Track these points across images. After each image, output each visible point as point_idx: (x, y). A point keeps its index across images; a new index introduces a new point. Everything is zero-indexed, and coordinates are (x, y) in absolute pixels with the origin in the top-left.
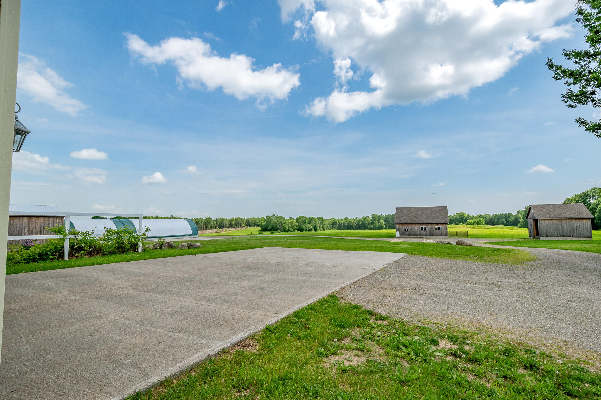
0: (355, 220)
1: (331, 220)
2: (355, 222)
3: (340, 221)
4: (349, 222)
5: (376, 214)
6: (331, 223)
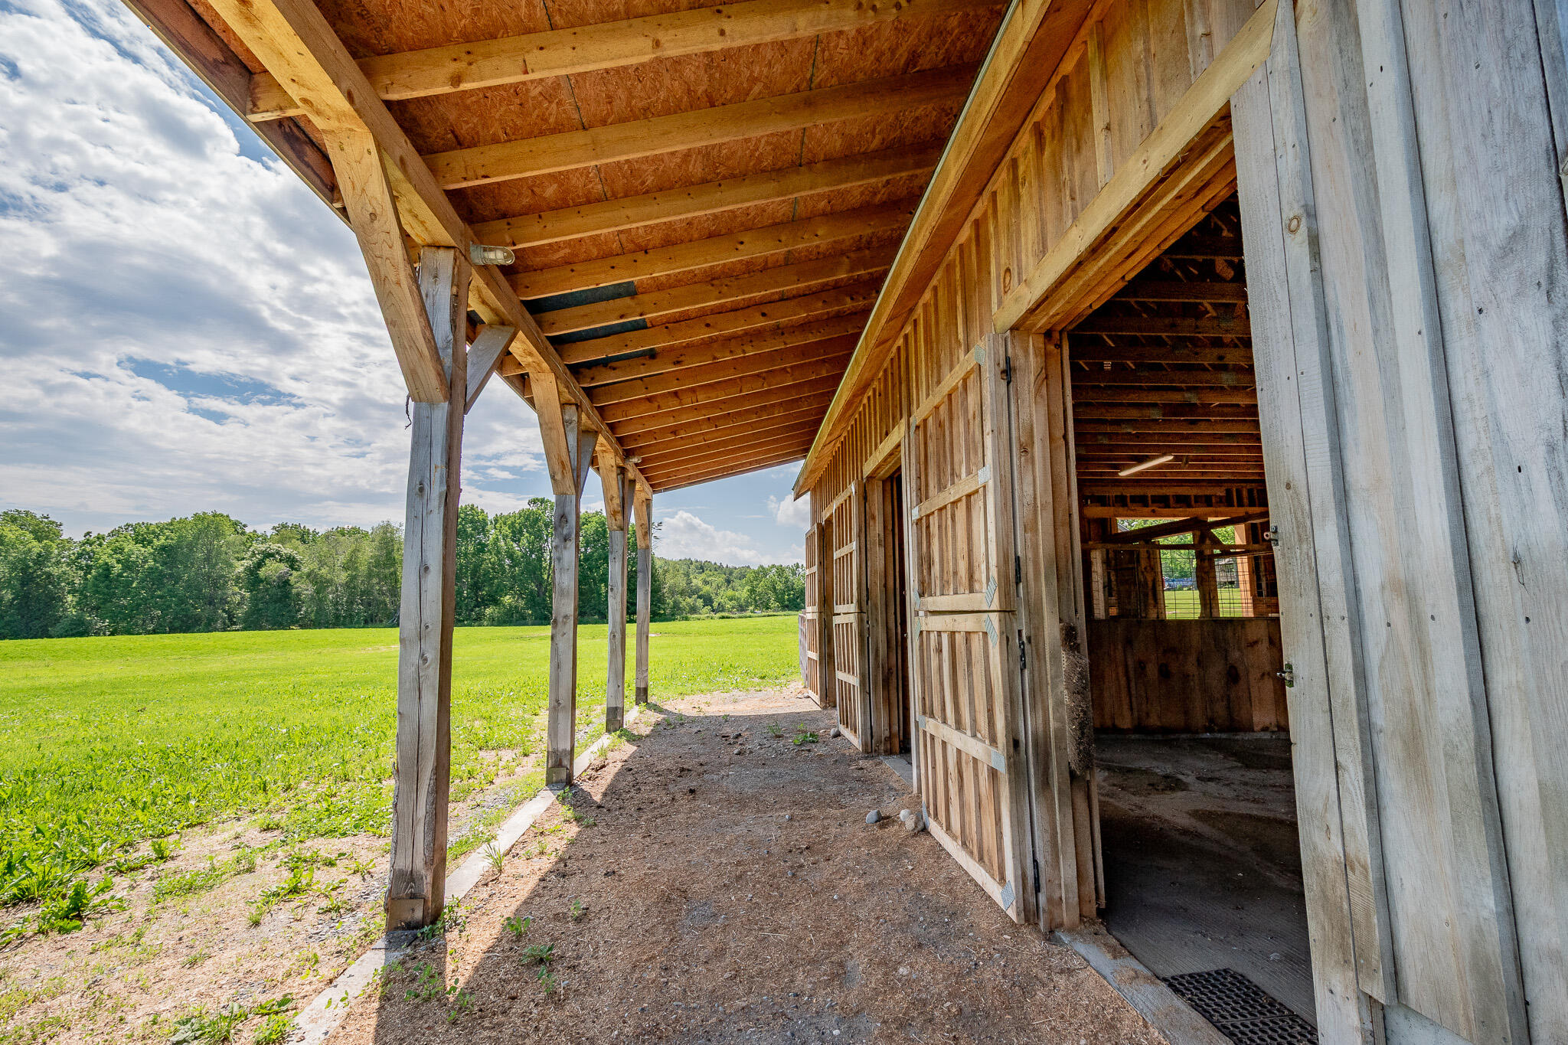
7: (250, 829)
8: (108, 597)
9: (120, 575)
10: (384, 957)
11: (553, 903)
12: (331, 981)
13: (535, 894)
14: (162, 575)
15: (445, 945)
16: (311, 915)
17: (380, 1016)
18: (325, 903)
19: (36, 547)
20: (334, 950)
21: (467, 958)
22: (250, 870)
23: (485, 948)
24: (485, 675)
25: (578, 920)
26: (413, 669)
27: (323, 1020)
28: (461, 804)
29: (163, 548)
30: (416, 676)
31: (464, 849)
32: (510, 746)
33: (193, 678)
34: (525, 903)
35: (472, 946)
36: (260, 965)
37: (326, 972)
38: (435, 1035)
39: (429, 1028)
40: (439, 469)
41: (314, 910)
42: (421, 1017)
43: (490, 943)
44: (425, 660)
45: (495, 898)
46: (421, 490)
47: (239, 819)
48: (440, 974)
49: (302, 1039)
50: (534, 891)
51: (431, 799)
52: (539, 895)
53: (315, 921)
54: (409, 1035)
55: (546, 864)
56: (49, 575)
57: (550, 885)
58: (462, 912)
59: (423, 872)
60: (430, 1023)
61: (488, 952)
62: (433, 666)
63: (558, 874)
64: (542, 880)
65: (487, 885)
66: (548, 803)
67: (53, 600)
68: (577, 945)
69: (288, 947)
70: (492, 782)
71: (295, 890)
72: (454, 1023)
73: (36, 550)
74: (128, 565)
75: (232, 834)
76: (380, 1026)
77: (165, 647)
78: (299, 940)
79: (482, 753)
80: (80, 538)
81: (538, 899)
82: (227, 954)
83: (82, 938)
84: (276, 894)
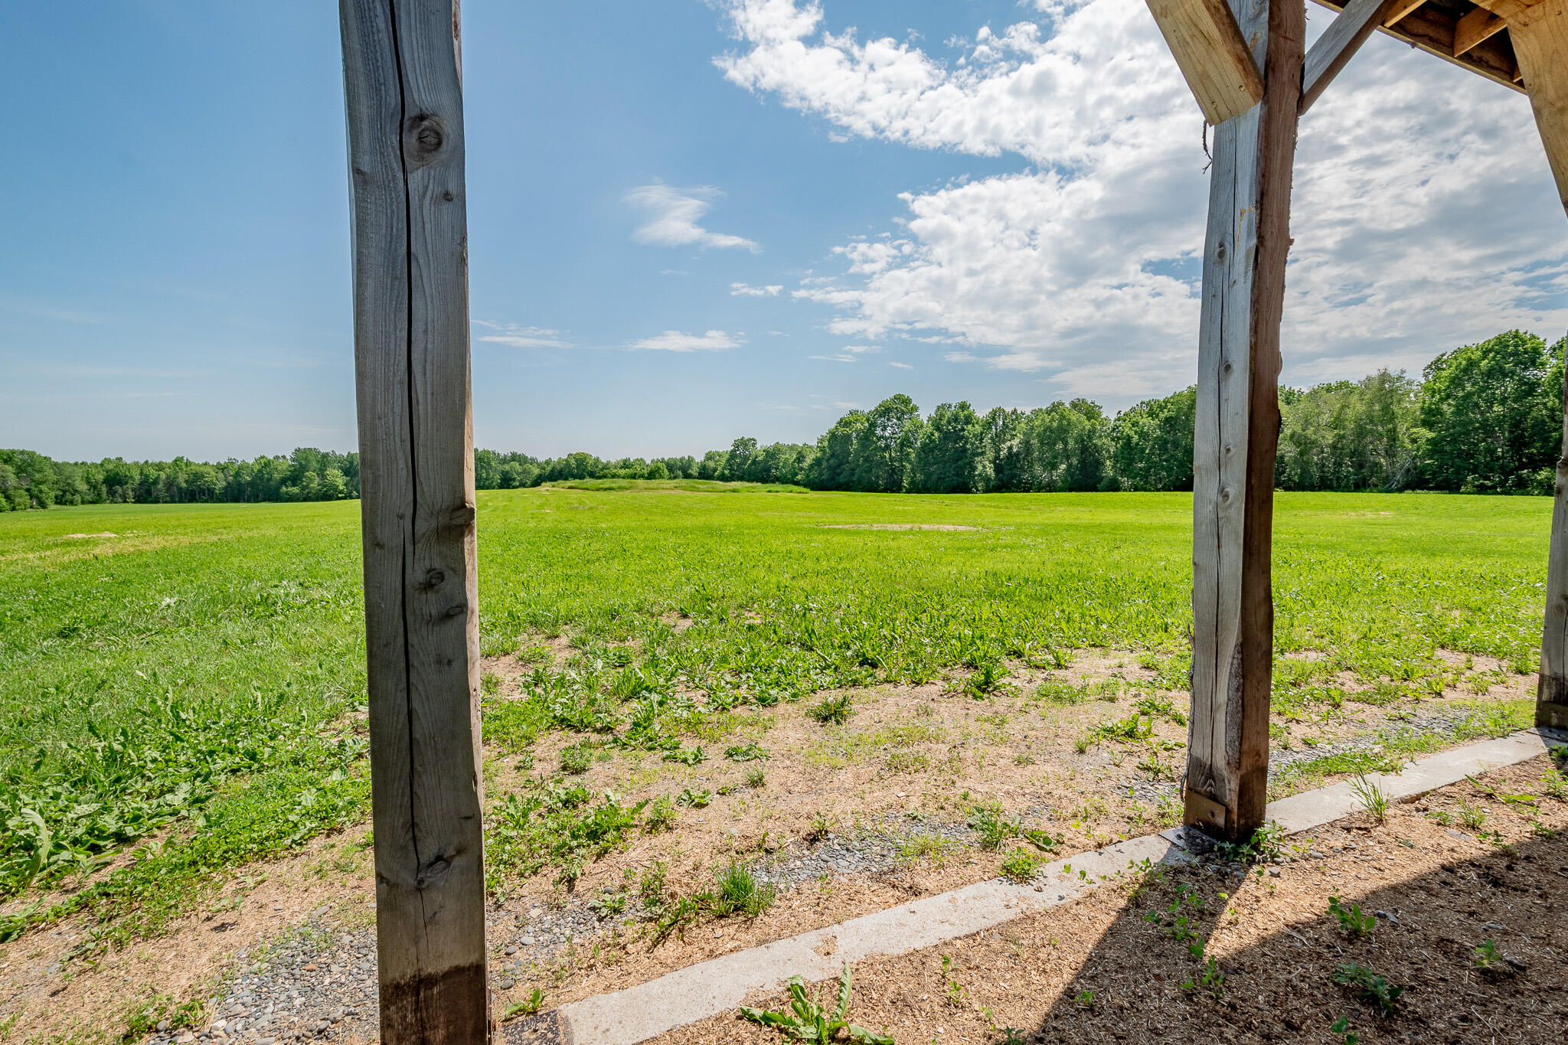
0: (222, 468)
1: (102, 465)
2: (221, 475)
3: (153, 473)
4: (198, 476)
5: (310, 449)
6: (100, 477)
7: (1132, 663)
8: (1130, 462)
9: (1137, 444)
10: (1165, 851)
11: (1451, 918)
12: (1100, 846)
13: (1421, 884)
14: (1166, 442)
15: (1240, 881)
16: (1130, 766)
17: (1118, 919)
18: (1146, 759)
19: (1087, 425)
20: (1127, 813)
21: (1258, 917)
22: (1112, 700)
23: (1292, 918)
24: (1501, 555)
25: (1489, 977)
26: (1210, 508)
27: (1069, 884)
28: (1375, 709)
29: (1167, 420)
30: (1214, 517)
31: (1344, 767)
32: (1498, 653)
33: (1170, 528)
34: (1394, 888)
35: (1274, 905)
36: (1061, 792)
37: (1103, 832)
38: (1159, 992)
39: (1157, 977)
40: (1246, 215)
41: (1136, 761)
42: (1159, 956)
43: (1303, 917)
44: (1226, 496)
45: (1350, 857)
46: (1222, 254)
47: (1132, 651)
48: (1212, 915)
49: (1039, 890)
50: (1422, 878)
51: (1235, 683)
52: (1429, 891)
53: (1131, 774)
54: (1132, 968)
55: (1471, 847)
56: (1096, 445)
57: (1460, 884)
58: (1288, 850)
59: (1225, 773)
60: (1162, 972)
61: (1294, 928)
62: (1237, 504)
63: (1486, 875)
64: (1448, 869)
65: (1349, 830)
66: (1528, 754)
67: (1098, 464)
68: (1464, 1019)
69: (1093, 788)
70: (1439, 694)
71: (1130, 734)
72: (1189, 996)
73: (1087, 427)
74: (1143, 435)
75: (1116, 662)
76: (1112, 931)
77: (1165, 502)
78: (1107, 785)
79: (1440, 653)
80: (1113, 417)
81: (1423, 895)
82: (1048, 768)
83: (980, 707)
84: (1111, 731)
